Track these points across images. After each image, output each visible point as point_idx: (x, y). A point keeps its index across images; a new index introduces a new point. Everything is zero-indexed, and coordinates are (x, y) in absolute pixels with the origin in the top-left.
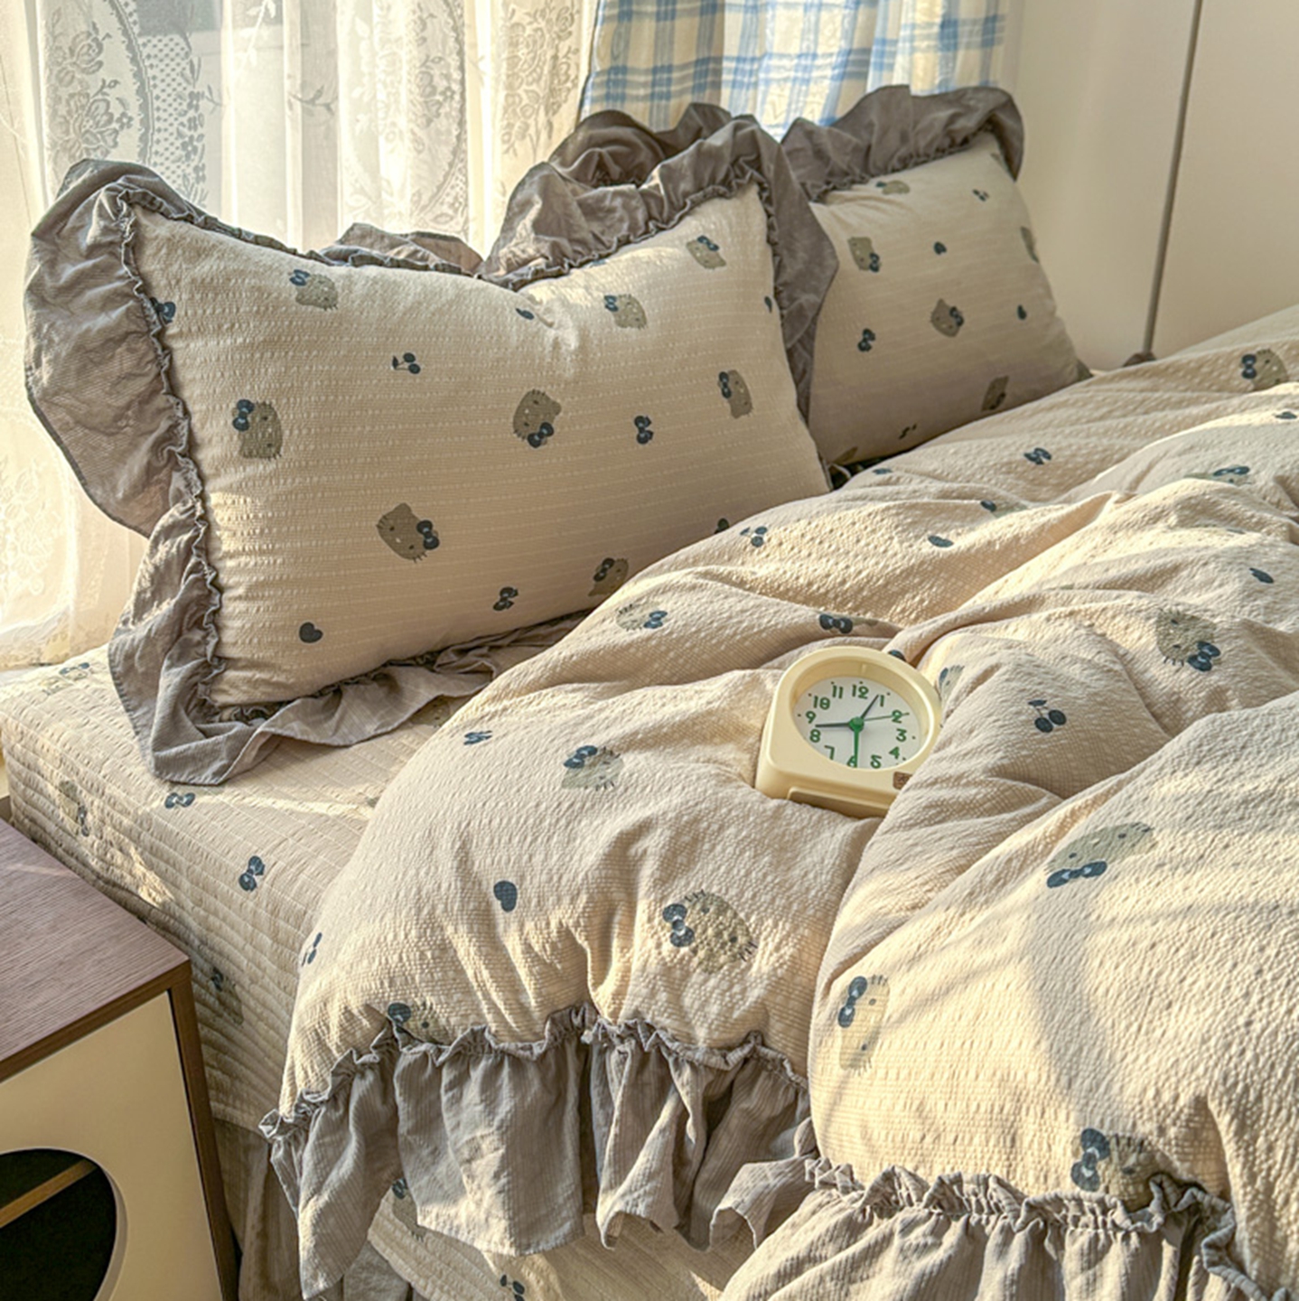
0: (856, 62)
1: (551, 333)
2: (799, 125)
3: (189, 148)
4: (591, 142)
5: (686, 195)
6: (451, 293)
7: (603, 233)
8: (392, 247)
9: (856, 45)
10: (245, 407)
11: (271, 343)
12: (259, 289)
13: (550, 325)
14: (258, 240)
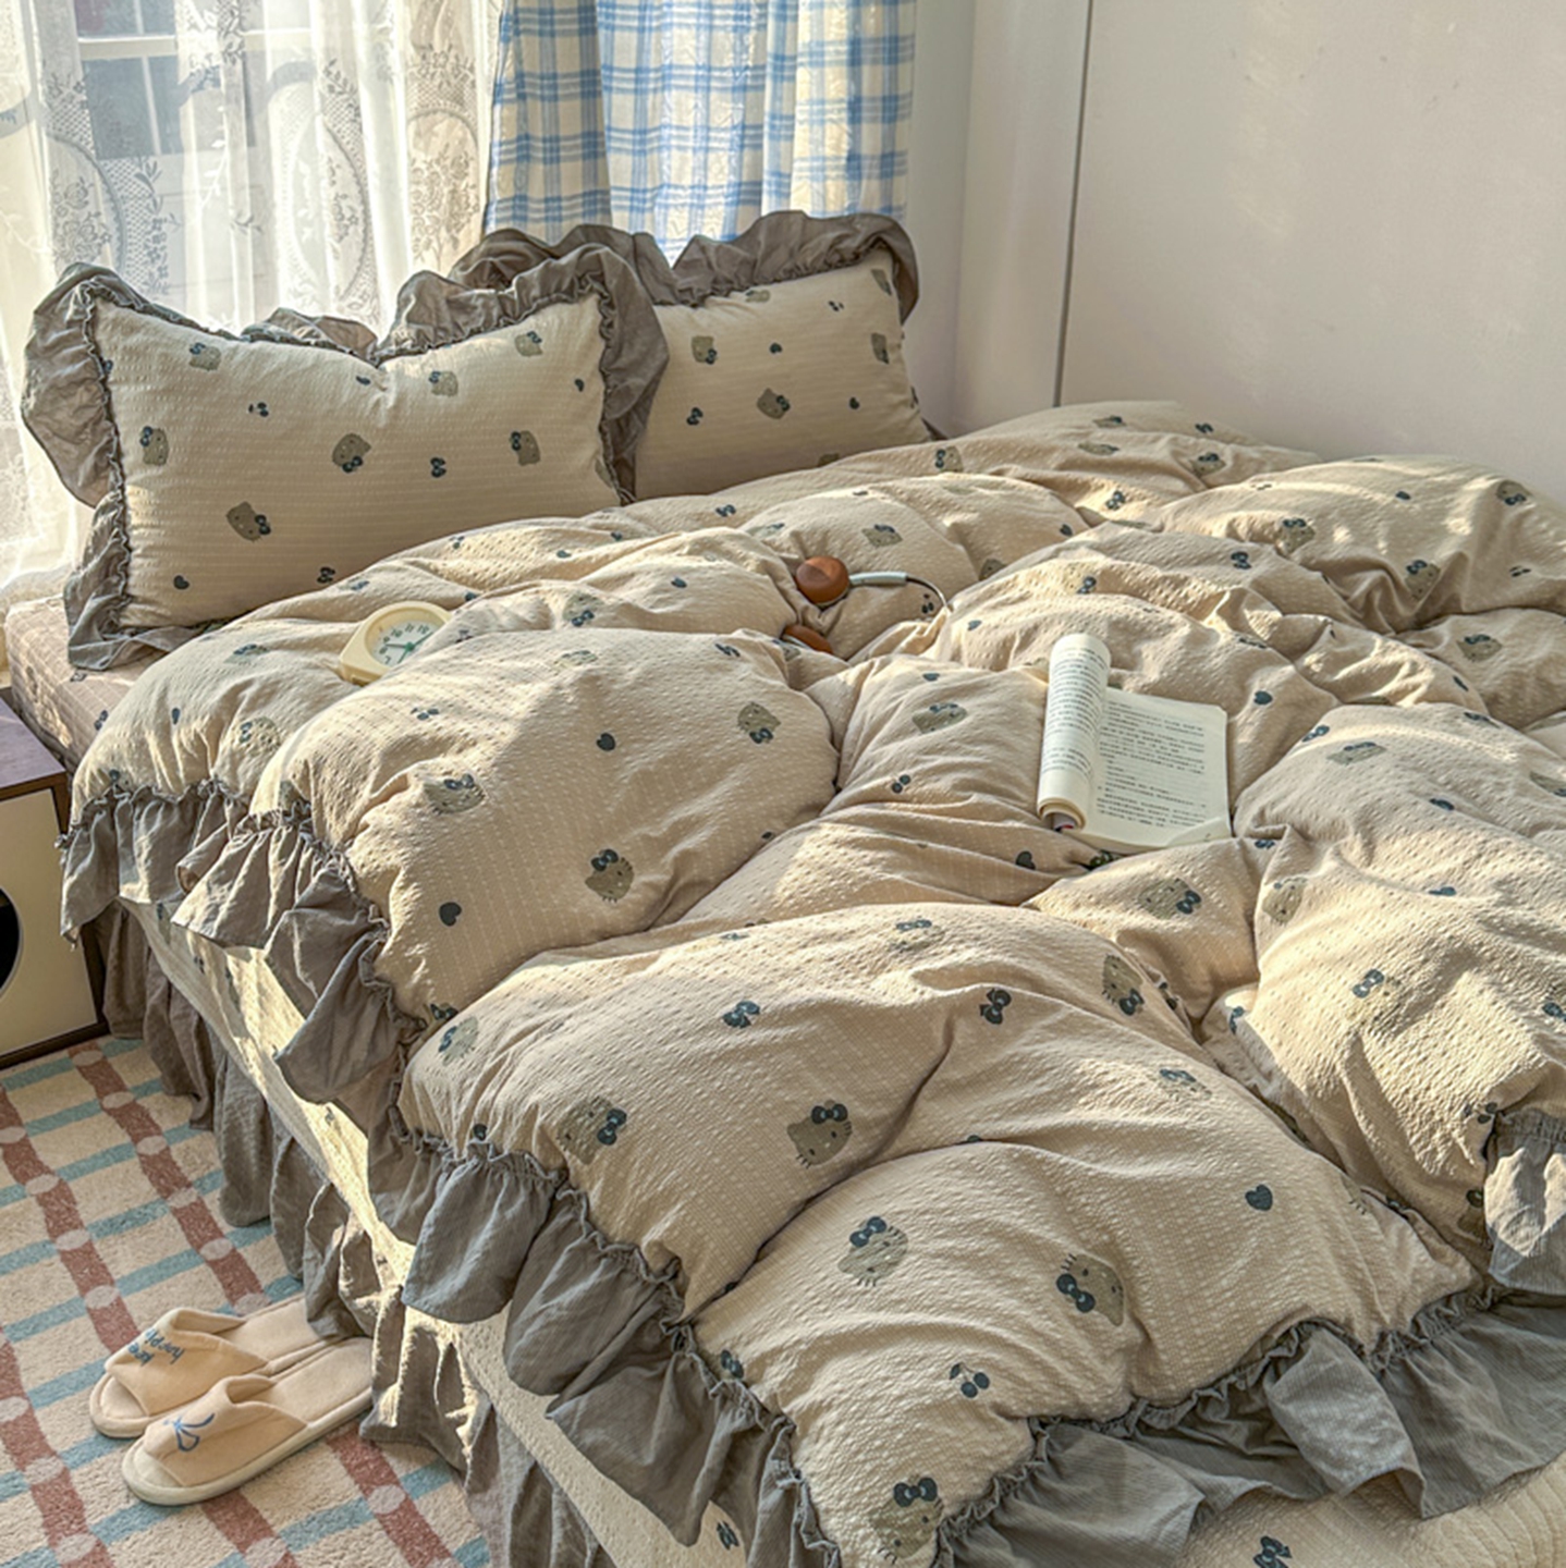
0: (748, 193)
1: (379, 395)
2: (696, 242)
3: (154, 256)
4: (489, 253)
5: (535, 299)
6: (310, 362)
7: (466, 324)
8: (299, 326)
9: (745, 179)
10: (148, 430)
11: (168, 391)
12: (166, 355)
13: (384, 390)
14: (182, 322)
